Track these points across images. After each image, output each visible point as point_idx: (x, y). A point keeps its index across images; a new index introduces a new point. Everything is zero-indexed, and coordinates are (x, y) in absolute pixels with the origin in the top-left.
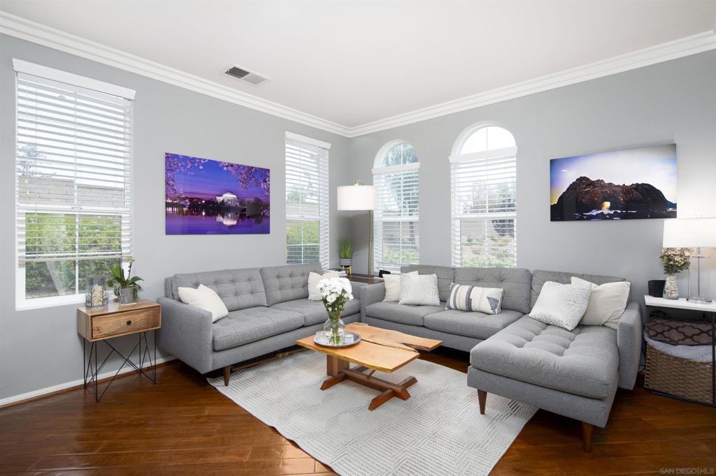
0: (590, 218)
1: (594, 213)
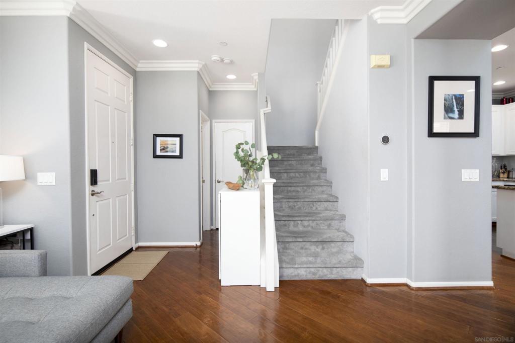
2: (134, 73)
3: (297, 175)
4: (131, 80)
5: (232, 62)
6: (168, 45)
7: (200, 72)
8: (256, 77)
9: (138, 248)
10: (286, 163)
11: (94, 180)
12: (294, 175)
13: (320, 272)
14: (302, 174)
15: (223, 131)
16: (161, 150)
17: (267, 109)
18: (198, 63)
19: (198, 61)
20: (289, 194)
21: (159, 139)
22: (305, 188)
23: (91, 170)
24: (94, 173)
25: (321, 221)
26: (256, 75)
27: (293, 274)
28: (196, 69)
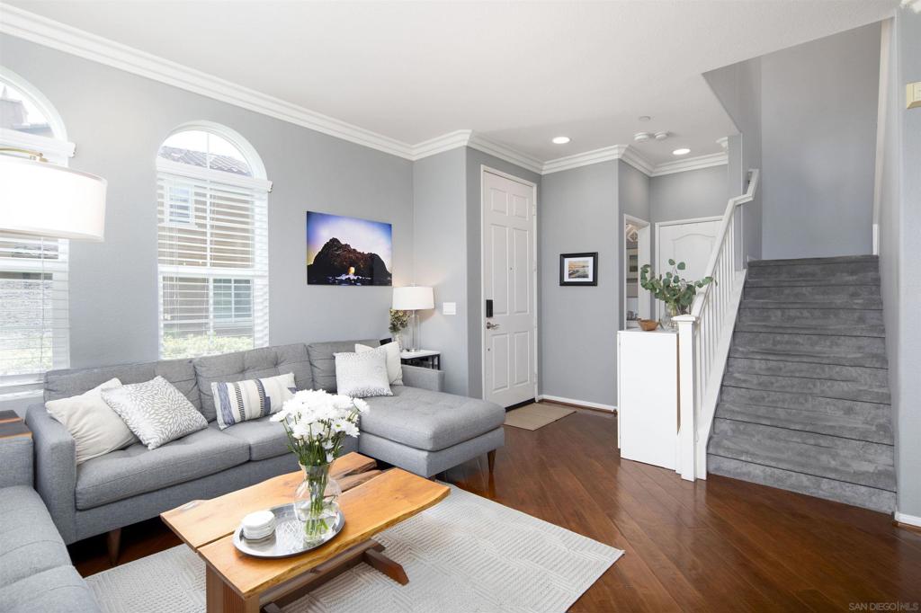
0: (341, 282)
1: (344, 277)
2: (538, 179)
3: (806, 314)
4: (535, 189)
5: (669, 135)
6: (571, 140)
7: (624, 159)
8: (725, 145)
9: (542, 401)
10: (787, 291)
11: (490, 313)
12: (798, 314)
13: (794, 478)
14: (817, 313)
15: (674, 240)
16: (570, 275)
17: (745, 196)
18: (619, 148)
19: (616, 146)
20: (779, 347)
21: (567, 261)
22: (814, 338)
23: (487, 301)
24: (489, 304)
25: (828, 400)
26: (725, 141)
27: (739, 471)
28: (616, 157)
